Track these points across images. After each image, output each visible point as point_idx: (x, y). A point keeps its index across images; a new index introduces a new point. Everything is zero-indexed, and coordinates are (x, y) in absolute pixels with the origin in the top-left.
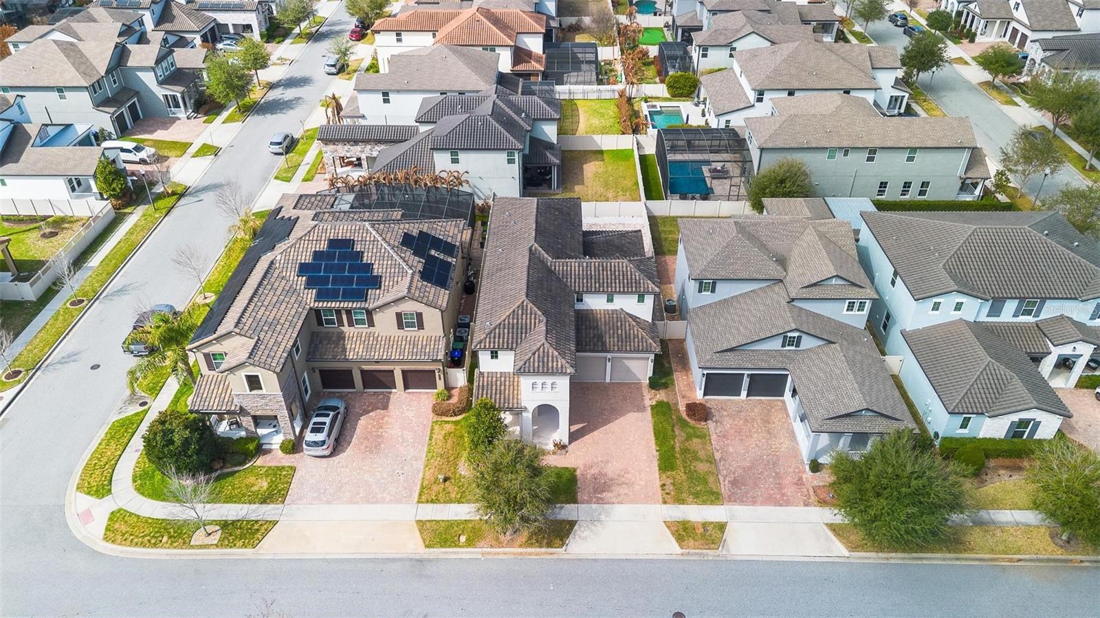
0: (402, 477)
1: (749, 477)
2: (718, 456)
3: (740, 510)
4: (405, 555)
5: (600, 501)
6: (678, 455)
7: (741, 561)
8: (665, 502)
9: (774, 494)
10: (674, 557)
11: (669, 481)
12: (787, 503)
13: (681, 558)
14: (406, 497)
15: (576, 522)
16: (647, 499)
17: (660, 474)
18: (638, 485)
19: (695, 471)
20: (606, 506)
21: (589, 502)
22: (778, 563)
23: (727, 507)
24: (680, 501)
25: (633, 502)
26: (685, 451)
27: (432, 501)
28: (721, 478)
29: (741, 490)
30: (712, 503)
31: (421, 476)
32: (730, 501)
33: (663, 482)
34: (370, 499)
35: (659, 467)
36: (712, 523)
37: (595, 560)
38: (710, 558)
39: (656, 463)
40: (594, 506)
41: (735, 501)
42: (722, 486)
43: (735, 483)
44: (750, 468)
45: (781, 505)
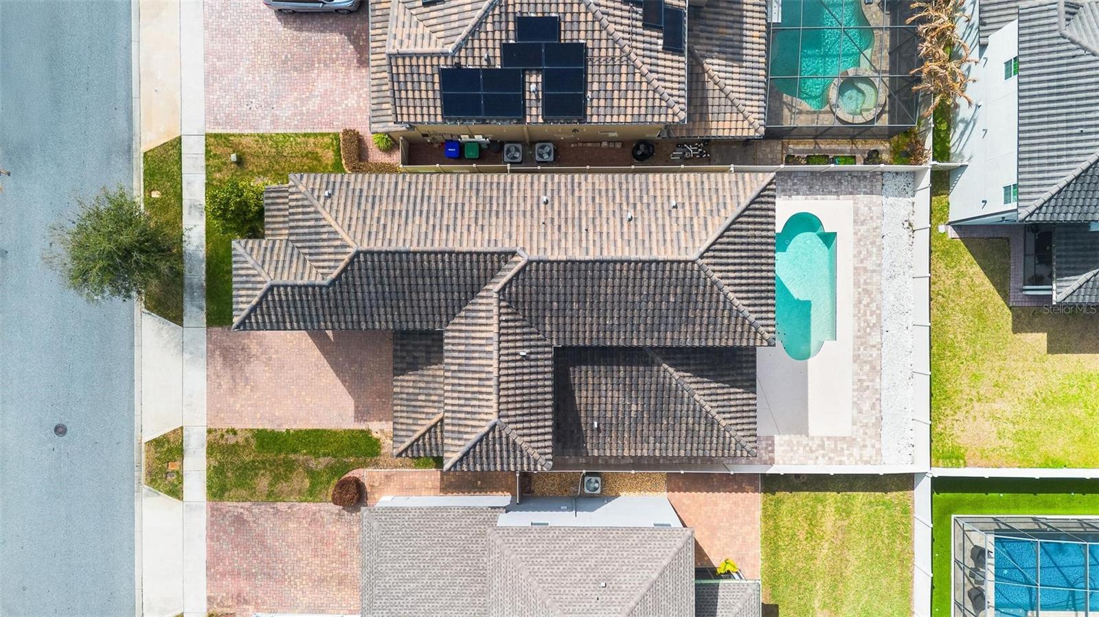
0: (245, 108)
1: (248, 540)
2: (282, 506)
3: (200, 519)
4: (138, 131)
5: (210, 354)
6: (282, 456)
7: (133, 508)
8: (209, 431)
9: (224, 565)
10: (137, 432)
11: (241, 440)
12: (211, 577)
13: (136, 443)
14: (215, 118)
15: (182, 325)
16: (214, 410)
17: (251, 430)
18: (234, 402)
19: (256, 475)
20: (203, 361)
21: (209, 340)
22: (132, 548)
23: (205, 504)
24: (212, 448)
25: (210, 394)
26: (290, 466)
27: (207, 152)
28: (247, 504)
29: (229, 526)
30: (209, 487)
31: (246, 132)
32: (212, 509)
33: (239, 432)
34: (211, 76)
35: (262, 430)
36: (181, 483)
37: (132, 345)
38: (136, 474)
39: (268, 427)
40: (204, 347)
41: (212, 516)
42: (235, 504)
43: (239, 520)
44: (262, 543)
45: (208, 568)
